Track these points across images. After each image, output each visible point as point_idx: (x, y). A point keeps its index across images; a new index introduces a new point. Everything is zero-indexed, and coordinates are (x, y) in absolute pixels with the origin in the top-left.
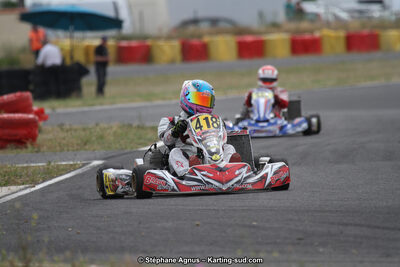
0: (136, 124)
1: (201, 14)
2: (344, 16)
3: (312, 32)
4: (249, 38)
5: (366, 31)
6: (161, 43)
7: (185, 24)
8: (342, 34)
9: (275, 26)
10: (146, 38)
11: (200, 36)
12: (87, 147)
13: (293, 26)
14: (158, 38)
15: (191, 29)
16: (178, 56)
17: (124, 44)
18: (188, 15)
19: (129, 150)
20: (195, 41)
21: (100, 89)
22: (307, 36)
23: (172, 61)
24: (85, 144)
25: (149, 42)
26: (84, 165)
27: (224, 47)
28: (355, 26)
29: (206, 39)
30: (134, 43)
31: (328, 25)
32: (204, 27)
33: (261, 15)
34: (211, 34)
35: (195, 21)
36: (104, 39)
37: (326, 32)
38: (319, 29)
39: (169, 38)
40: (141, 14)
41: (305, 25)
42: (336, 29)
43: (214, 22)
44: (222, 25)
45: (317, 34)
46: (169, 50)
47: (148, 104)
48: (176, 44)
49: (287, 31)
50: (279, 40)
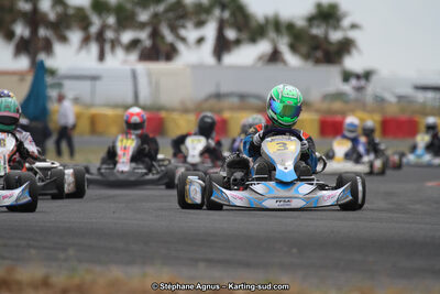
1: (224, 89)
3: (344, 113)
5: (404, 117)
6: (175, 116)
8: (377, 118)
10: (160, 108)
11: (219, 111)
13: (325, 106)
15: (212, 102)
18: (210, 89)
25: (163, 114)
28: (393, 111)
29: (227, 115)
31: (363, 106)
32: (227, 103)
34: (233, 109)
35: (218, 96)
38: (353, 111)
39: (185, 111)
41: (337, 105)
42: (371, 112)
44: (254, 102)
48: (192, 118)
49: (317, 111)
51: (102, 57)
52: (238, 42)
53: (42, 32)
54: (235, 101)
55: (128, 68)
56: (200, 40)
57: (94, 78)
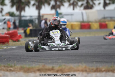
1: (106, 16)
6: (94, 24)
25: (90, 23)
29: (107, 23)
34: (108, 21)
51: (74, 9)
52: (109, 4)
53: (58, 3)
54: (109, 19)
55: (80, 12)
56: (99, 4)
57: (72, 15)
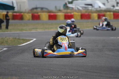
0: (17, 38)
2: (81, 8)
3: (71, 13)
4: (52, 14)
5: (87, 14)
7: (33, 9)
8: (80, 14)
9: (60, 11)
10: (21, 12)
11: (37, 13)
12: (2, 44)
13: (65, 11)
14: (25, 13)
15: (35, 10)
16: (31, 18)
17: (15, 14)
18: (34, 6)
19: (15, 45)
20: (36, 14)
21: (7, 27)
22: (69, 14)
23: (29, 20)
24: (2, 43)
26: (1, 49)
27: (44, 16)
28: (84, 12)
30: (18, 14)
31: (76, 11)
32: (39, 10)
33: (56, 7)
35: (36, 8)
36: (8, 12)
37: (75, 13)
38: (73, 12)
39: (29, 13)
40: (20, 5)
41: (69, 11)
42: (78, 12)
43: (42, 8)
44: (44, 10)
45: (72, 14)
46: (28, 16)
47: (21, 32)
48: (30, 15)
49: (63, 12)
50: (61, 15)
